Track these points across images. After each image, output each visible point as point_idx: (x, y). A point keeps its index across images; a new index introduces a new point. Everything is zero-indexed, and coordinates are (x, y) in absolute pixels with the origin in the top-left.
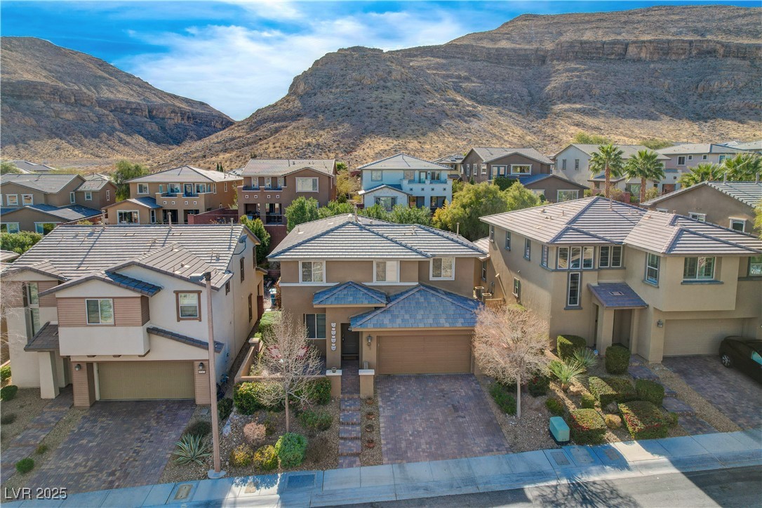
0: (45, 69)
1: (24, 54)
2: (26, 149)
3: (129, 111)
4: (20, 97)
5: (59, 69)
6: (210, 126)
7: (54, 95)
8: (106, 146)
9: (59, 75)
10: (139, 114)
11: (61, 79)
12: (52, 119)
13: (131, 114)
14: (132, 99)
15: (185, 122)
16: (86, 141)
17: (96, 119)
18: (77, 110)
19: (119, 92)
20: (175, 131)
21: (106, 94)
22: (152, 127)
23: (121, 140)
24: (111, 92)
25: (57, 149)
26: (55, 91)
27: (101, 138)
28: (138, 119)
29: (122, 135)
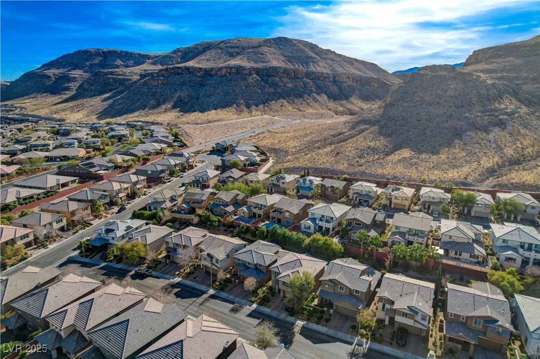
0: (284, 56)
1: (275, 48)
2: (267, 107)
3: (322, 79)
4: (269, 76)
5: (291, 55)
6: (371, 85)
7: (284, 73)
8: (306, 103)
9: (290, 58)
10: (328, 80)
11: (290, 61)
12: (282, 88)
13: (323, 81)
14: (325, 71)
15: (355, 84)
16: (296, 100)
17: (303, 86)
18: (294, 81)
19: (319, 66)
20: (347, 91)
21: (312, 68)
22: (334, 89)
23: (314, 99)
24: (314, 66)
25: (281, 106)
26: (286, 71)
27: (303, 98)
28: (326, 83)
29: (315, 95)
